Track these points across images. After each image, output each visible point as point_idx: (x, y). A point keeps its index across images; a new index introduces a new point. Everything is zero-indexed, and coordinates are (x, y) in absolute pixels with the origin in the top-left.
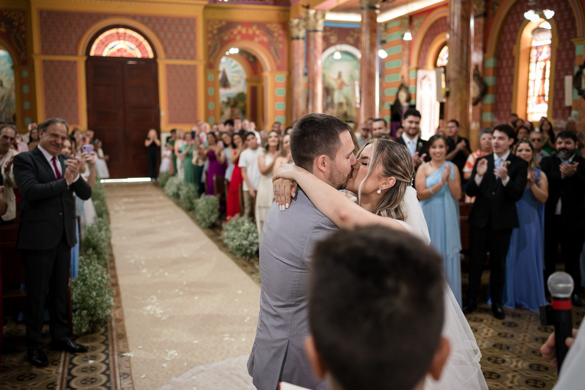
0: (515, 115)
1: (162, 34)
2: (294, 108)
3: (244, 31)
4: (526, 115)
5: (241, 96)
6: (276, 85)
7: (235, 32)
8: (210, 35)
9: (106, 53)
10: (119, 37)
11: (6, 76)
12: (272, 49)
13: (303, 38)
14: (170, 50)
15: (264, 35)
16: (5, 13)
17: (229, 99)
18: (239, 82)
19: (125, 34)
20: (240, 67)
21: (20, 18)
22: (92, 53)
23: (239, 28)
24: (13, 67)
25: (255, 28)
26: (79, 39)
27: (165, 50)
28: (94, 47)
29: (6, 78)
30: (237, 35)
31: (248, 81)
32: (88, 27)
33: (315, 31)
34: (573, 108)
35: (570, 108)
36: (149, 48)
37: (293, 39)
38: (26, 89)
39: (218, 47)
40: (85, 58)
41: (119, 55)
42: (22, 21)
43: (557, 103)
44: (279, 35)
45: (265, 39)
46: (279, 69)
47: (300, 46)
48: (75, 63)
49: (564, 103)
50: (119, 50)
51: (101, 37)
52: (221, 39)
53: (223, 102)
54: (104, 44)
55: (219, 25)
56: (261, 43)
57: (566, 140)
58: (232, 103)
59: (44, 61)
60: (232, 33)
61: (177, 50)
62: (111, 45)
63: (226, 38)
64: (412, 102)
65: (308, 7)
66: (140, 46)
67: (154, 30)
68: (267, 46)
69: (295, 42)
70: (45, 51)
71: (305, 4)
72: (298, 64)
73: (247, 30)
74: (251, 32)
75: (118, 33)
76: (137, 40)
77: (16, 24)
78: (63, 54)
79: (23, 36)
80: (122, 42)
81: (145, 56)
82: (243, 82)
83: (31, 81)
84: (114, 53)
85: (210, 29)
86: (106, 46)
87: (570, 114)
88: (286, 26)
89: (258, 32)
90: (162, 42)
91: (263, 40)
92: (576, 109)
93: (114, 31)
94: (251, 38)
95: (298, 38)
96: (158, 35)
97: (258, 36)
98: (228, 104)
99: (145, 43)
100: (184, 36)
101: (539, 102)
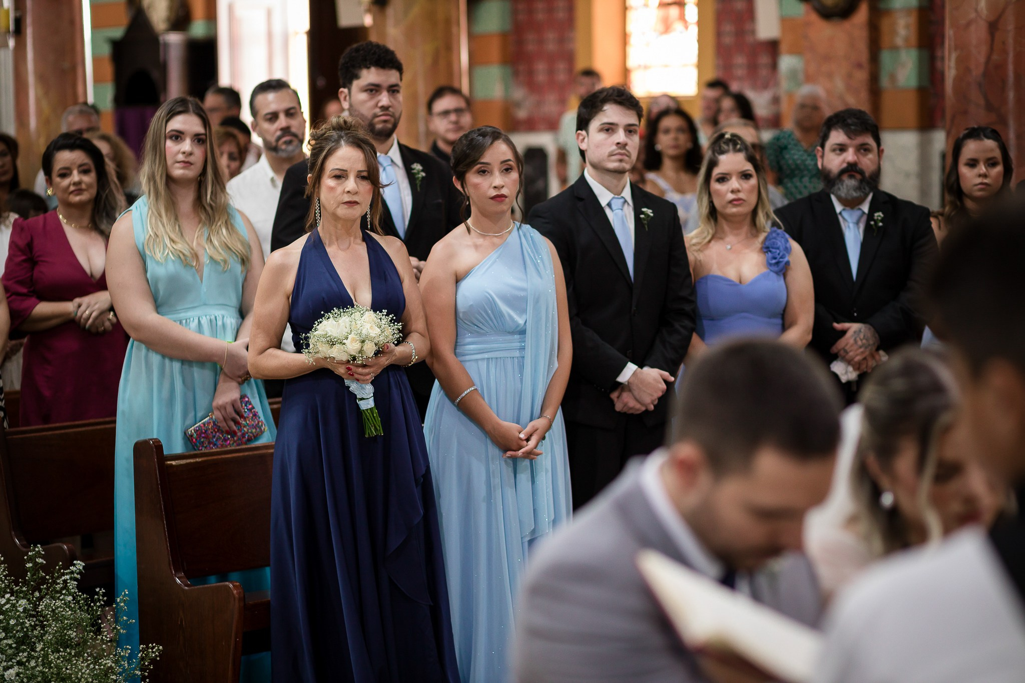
0: (590, 73)
4: (626, 72)
34: (783, 47)
35: (773, 47)
43: (728, 28)
49: (753, 32)
57: (860, 140)
64: (198, 29)
87: (774, 66)
92: (795, 51)
101: (667, 27)
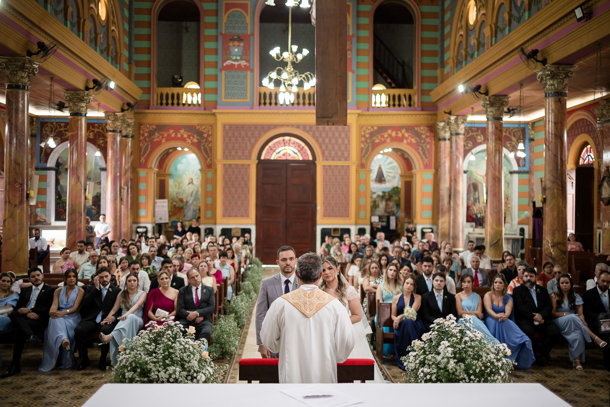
1: (321, 140)
2: (440, 203)
3: (394, 134)
5: (395, 190)
6: (423, 182)
7: (386, 136)
8: (363, 139)
9: (274, 157)
10: (285, 143)
11: (196, 175)
12: (420, 148)
13: (449, 139)
14: (327, 153)
15: (412, 137)
16: (198, 128)
17: (384, 192)
18: (394, 177)
19: (290, 140)
20: (395, 164)
21: (209, 131)
22: (262, 158)
23: (390, 131)
24: (201, 170)
25: (403, 131)
26: (253, 146)
27: (323, 153)
28: (264, 152)
29: (196, 177)
30: (387, 138)
31: (401, 176)
32: (260, 136)
33: (458, 134)
36: (309, 152)
37: (440, 140)
38: (209, 188)
39: (370, 148)
40: (257, 161)
41: (284, 158)
42: (210, 133)
44: (427, 137)
45: (414, 141)
46: (426, 167)
47: (445, 146)
48: (249, 165)
50: (284, 155)
51: (270, 144)
52: (373, 142)
53: (378, 196)
54: (272, 150)
55: (372, 130)
56: (410, 144)
58: (387, 197)
59: (224, 165)
60: (383, 136)
61: (333, 153)
62: (277, 151)
63: (377, 141)
65: (450, 113)
66: (301, 150)
67: (314, 136)
68: (416, 146)
69: (442, 143)
70: (225, 156)
71: (447, 111)
72: (445, 163)
73: (397, 133)
74: (400, 135)
75: (284, 140)
76: (299, 145)
77: (205, 135)
78: (240, 158)
79: (210, 145)
80: (287, 147)
81: (306, 158)
82: (398, 176)
83: (213, 182)
84: (280, 157)
85: (363, 133)
86: (274, 151)
88: (433, 129)
89: (406, 135)
90: (321, 147)
91: (411, 142)
93: (281, 139)
94: (400, 140)
95: (445, 139)
96: (317, 141)
97: (407, 138)
98: (383, 197)
99: (306, 148)
100: (340, 141)
